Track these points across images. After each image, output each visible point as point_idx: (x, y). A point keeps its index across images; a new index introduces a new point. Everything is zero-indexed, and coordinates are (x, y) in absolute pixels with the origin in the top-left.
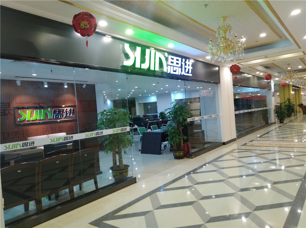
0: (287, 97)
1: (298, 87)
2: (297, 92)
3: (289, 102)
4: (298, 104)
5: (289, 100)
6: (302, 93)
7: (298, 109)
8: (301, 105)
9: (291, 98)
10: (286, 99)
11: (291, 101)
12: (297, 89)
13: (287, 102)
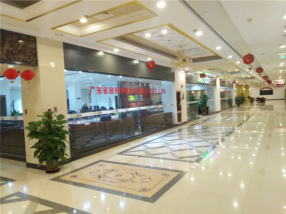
0: (241, 92)
1: (248, 85)
2: (247, 89)
3: (242, 95)
4: (247, 96)
5: (242, 93)
6: (250, 89)
7: (247, 100)
8: (249, 97)
9: (243, 92)
10: (240, 93)
11: (244, 94)
12: (247, 87)
13: (241, 95)
